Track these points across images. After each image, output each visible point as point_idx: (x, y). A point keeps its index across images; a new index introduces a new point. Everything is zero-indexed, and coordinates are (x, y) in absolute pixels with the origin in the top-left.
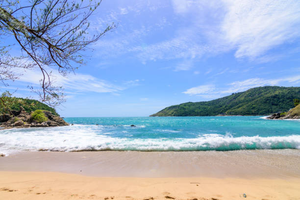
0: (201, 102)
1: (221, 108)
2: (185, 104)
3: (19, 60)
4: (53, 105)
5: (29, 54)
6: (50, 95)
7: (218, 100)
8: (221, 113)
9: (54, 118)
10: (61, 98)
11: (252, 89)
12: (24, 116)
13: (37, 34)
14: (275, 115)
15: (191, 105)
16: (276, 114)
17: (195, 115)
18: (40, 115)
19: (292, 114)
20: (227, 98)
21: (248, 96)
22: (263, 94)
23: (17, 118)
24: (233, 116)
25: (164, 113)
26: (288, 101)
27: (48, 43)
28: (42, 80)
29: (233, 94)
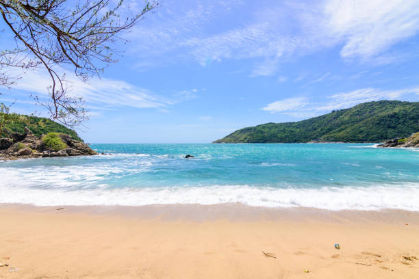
0: (287, 123)
1: (316, 131)
2: (264, 126)
3: (12, 56)
4: (70, 124)
5: (28, 45)
6: (64, 110)
7: (312, 121)
8: (314, 139)
9: (75, 144)
10: (81, 114)
11: (361, 105)
12: (32, 142)
13: (37, 12)
14: (391, 142)
15: (273, 126)
16: (392, 140)
17: (278, 142)
18: (54, 140)
19: (415, 140)
20: (324, 117)
21: (355, 114)
22: (376, 112)
23: (21, 144)
24: (331, 143)
25: (233, 138)
26: (412, 121)
27: (55, 28)
28: (51, 86)
29: (334, 111)
